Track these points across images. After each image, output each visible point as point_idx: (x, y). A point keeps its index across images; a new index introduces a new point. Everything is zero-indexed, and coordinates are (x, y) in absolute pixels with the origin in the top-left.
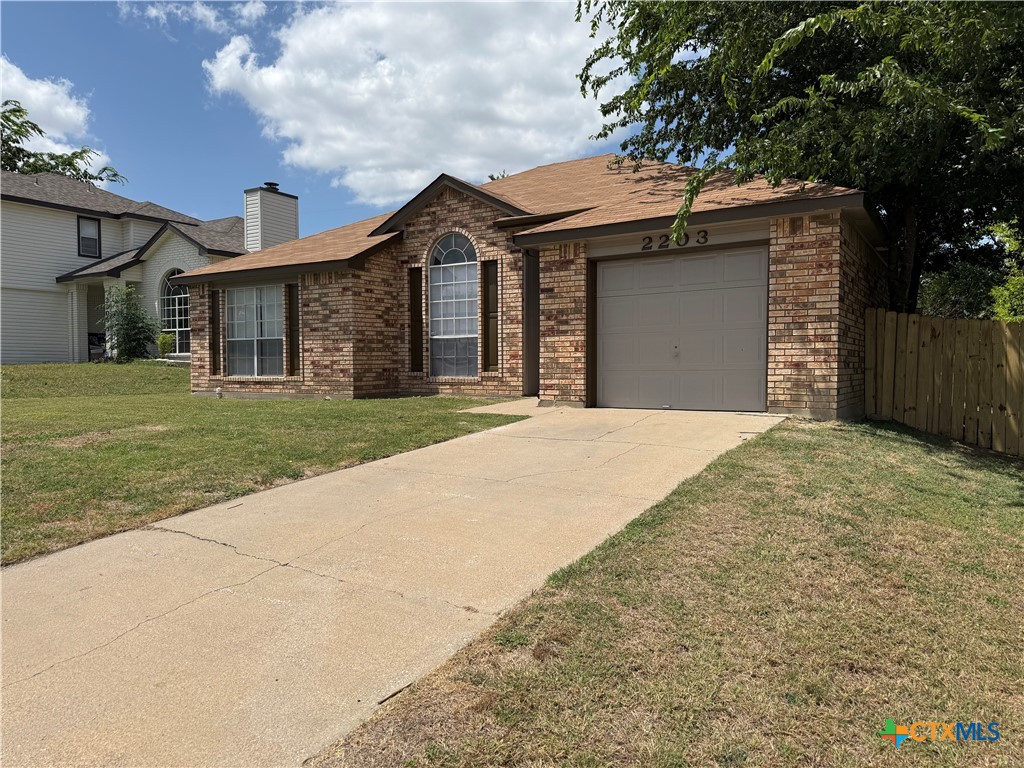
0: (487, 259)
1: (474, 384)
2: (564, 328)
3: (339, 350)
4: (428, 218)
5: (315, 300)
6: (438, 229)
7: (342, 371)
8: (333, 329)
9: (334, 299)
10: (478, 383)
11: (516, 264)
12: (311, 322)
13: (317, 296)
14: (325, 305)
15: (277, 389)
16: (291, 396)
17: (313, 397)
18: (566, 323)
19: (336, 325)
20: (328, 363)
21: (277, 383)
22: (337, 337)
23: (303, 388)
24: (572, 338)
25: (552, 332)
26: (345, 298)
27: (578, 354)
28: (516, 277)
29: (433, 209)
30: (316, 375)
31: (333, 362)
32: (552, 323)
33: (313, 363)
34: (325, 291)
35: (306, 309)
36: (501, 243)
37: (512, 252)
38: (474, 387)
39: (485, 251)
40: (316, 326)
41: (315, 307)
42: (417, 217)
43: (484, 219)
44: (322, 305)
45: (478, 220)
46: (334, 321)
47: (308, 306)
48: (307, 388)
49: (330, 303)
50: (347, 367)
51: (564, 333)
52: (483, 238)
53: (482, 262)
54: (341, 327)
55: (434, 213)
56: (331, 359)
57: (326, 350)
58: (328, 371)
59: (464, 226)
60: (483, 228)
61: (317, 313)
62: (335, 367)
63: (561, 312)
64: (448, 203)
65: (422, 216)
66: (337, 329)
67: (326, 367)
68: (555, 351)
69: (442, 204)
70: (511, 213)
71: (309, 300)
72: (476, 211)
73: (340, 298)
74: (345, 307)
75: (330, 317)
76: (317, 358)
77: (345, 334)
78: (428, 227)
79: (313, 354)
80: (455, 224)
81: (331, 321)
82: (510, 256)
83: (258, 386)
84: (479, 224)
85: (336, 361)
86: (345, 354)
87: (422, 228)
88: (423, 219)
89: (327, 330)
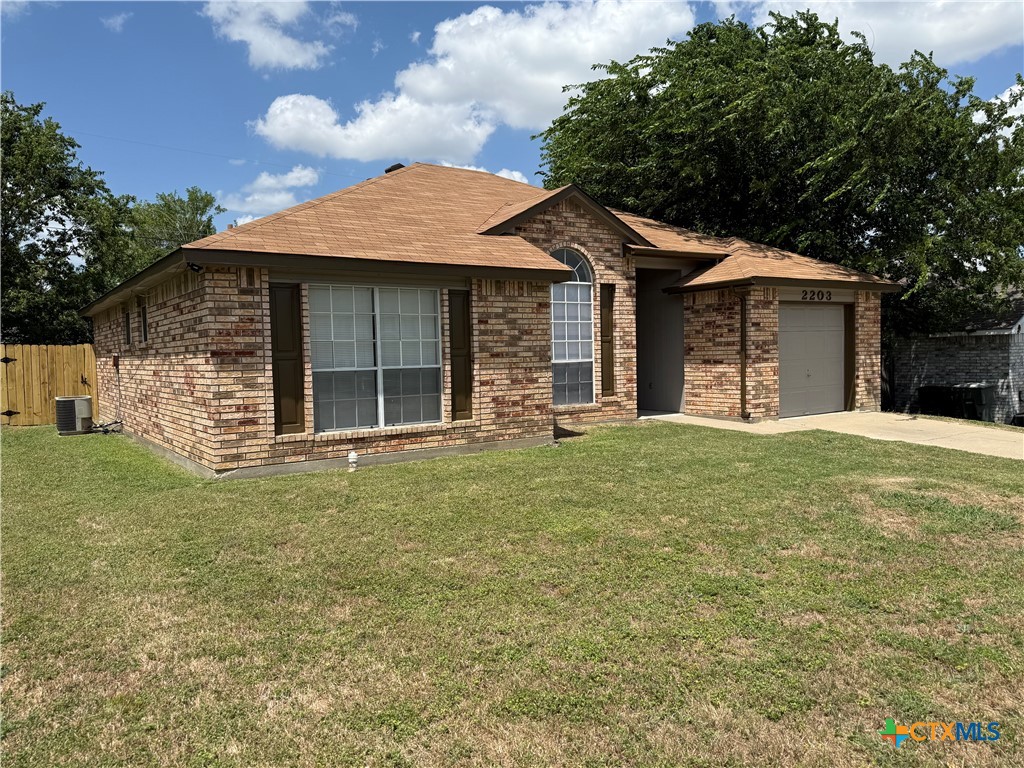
0: (606, 282)
1: (594, 411)
2: (766, 356)
3: (535, 381)
4: (543, 227)
5: (498, 316)
6: (554, 241)
7: (538, 407)
8: (525, 354)
9: (525, 316)
10: (599, 410)
11: (631, 291)
12: (490, 344)
13: (500, 310)
14: (512, 323)
15: (433, 443)
16: (461, 449)
17: (496, 445)
18: (767, 352)
19: (529, 349)
20: (518, 398)
21: (432, 433)
22: (531, 365)
23: (478, 435)
24: (771, 365)
25: (759, 359)
26: (541, 316)
27: (776, 378)
28: (631, 304)
29: (548, 218)
30: (499, 415)
31: (525, 397)
32: (759, 352)
33: (495, 400)
34: (513, 305)
35: (482, 327)
36: (618, 268)
37: (627, 279)
38: (593, 414)
39: (603, 274)
40: (499, 350)
41: (495, 324)
42: (529, 222)
43: (601, 241)
44: (507, 323)
45: (596, 240)
46: (526, 344)
47: (486, 322)
48: (485, 434)
49: (520, 322)
50: (544, 402)
51: (766, 360)
52: (601, 260)
53: (602, 285)
54: (535, 352)
55: (549, 222)
56: (522, 392)
57: (514, 381)
58: (520, 408)
59: (582, 244)
60: (601, 249)
61: (500, 332)
62: (528, 403)
63: (765, 343)
64: (565, 215)
65: (534, 222)
66: (530, 354)
67: (515, 403)
68: (761, 375)
69: (558, 215)
70: (637, 242)
71: (489, 316)
72: (594, 231)
73: (533, 316)
74: (541, 327)
75: (520, 339)
76: (501, 393)
77: (541, 360)
78: (542, 236)
79: (495, 388)
80: (573, 239)
81: (521, 343)
82: (625, 282)
83: (394, 442)
84: (597, 245)
85: (529, 395)
86: (541, 385)
87: (535, 236)
88: (535, 226)
89: (516, 356)
